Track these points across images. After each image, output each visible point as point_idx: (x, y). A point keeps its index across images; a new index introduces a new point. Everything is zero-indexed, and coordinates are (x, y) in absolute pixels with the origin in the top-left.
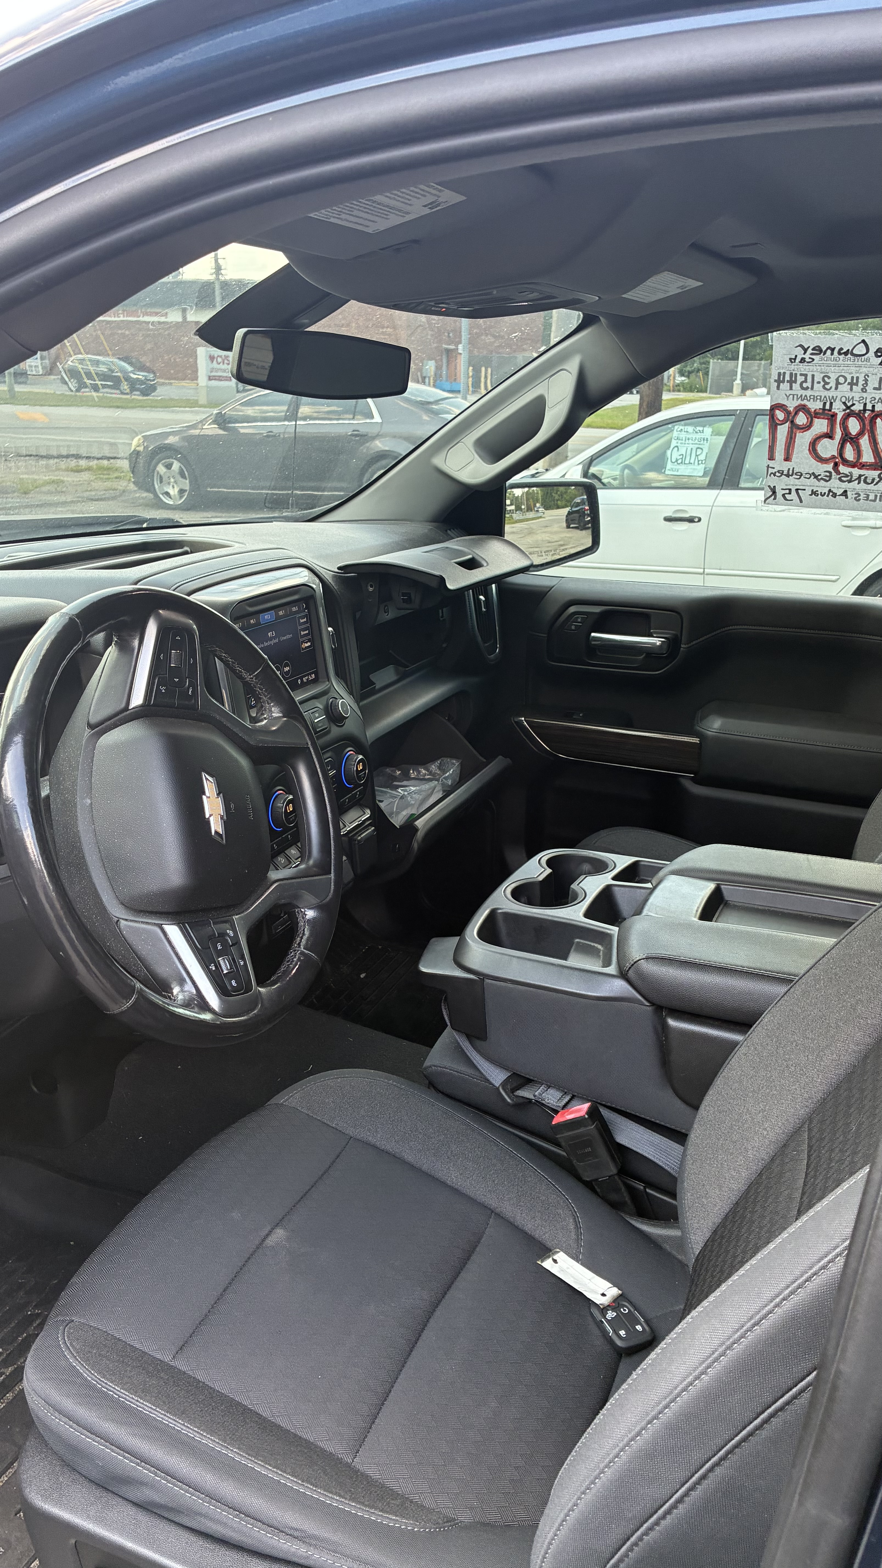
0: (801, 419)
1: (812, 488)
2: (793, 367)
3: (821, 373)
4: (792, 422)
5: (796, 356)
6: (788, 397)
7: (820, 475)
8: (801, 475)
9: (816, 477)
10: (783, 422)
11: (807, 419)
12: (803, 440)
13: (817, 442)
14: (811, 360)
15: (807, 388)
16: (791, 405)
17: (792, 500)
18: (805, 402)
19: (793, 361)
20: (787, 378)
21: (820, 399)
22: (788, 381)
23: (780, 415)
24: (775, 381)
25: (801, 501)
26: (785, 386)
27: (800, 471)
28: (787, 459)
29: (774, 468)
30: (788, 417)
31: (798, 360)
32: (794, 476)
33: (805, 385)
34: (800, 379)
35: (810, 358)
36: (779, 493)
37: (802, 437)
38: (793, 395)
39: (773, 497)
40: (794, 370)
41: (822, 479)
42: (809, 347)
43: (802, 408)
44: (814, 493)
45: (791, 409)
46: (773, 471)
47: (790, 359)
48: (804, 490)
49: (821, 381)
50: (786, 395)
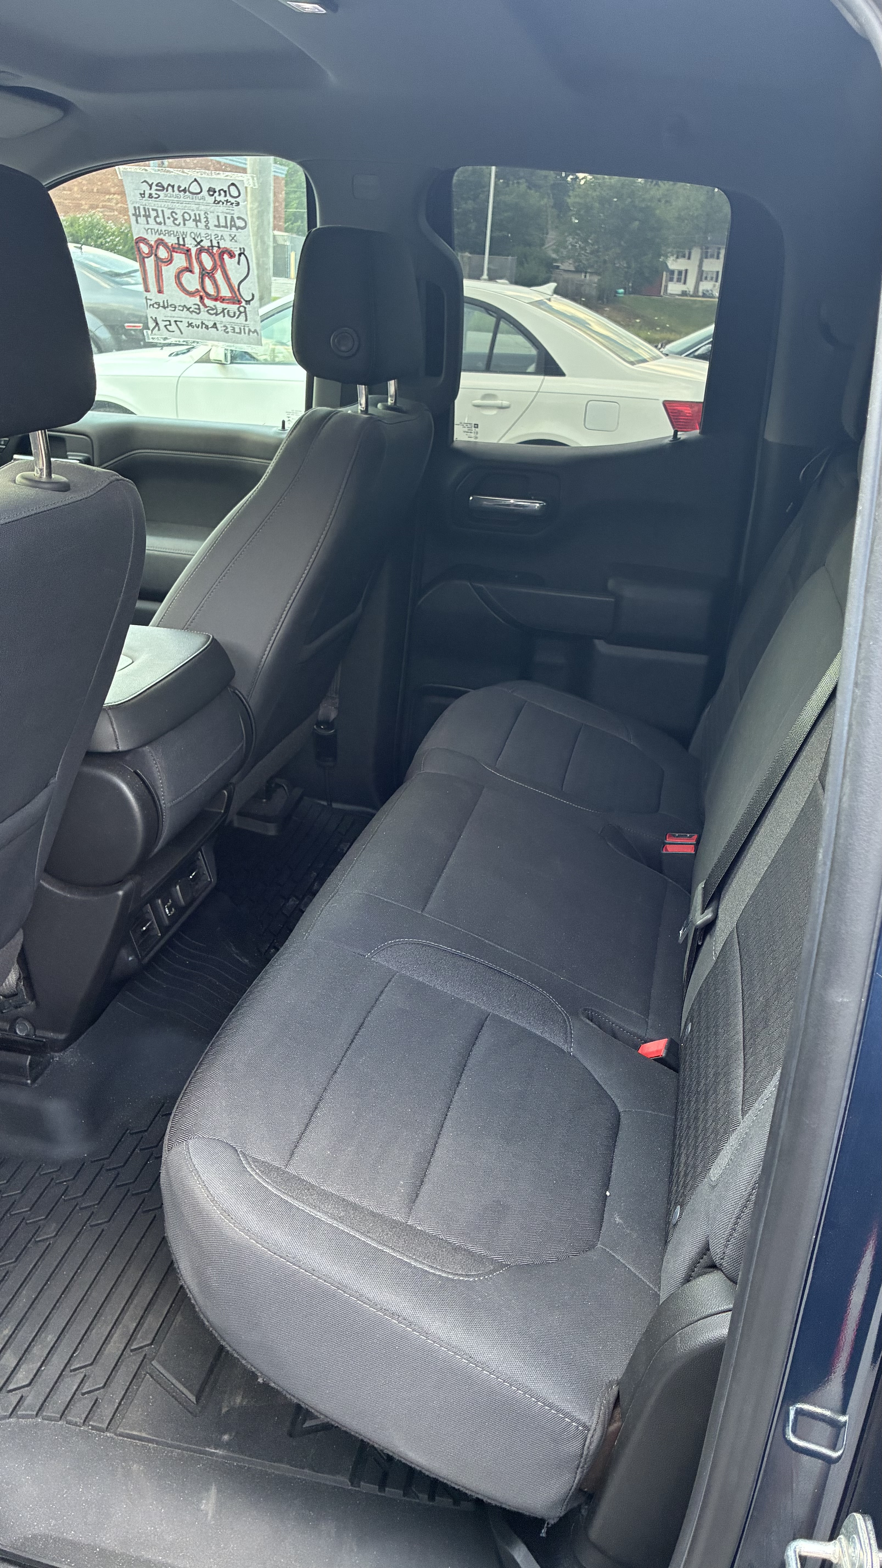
0: (163, 253)
1: (187, 320)
2: (144, 201)
3: (169, 209)
4: (156, 255)
5: (144, 191)
6: (147, 231)
7: (190, 308)
8: (175, 307)
9: (188, 309)
10: (149, 255)
11: (168, 252)
12: (169, 272)
13: (181, 276)
14: (157, 196)
15: (160, 223)
16: (152, 239)
17: (173, 332)
18: (162, 237)
19: (143, 196)
20: (142, 213)
21: (173, 234)
22: (144, 216)
23: (145, 249)
24: (133, 215)
25: (182, 333)
26: (142, 220)
27: (173, 303)
28: (160, 291)
29: (151, 300)
30: (152, 250)
31: (147, 195)
32: (170, 308)
33: (158, 220)
34: (153, 214)
35: (156, 194)
36: (162, 324)
37: (167, 271)
38: (152, 229)
39: (157, 328)
40: (146, 205)
41: (193, 311)
42: (152, 183)
43: (160, 242)
44: (190, 325)
45: (152, 243)
46: (152, 302)
47: (141, 194)
48: (181, 322)
49: (170, 216)
50: (145, 229)
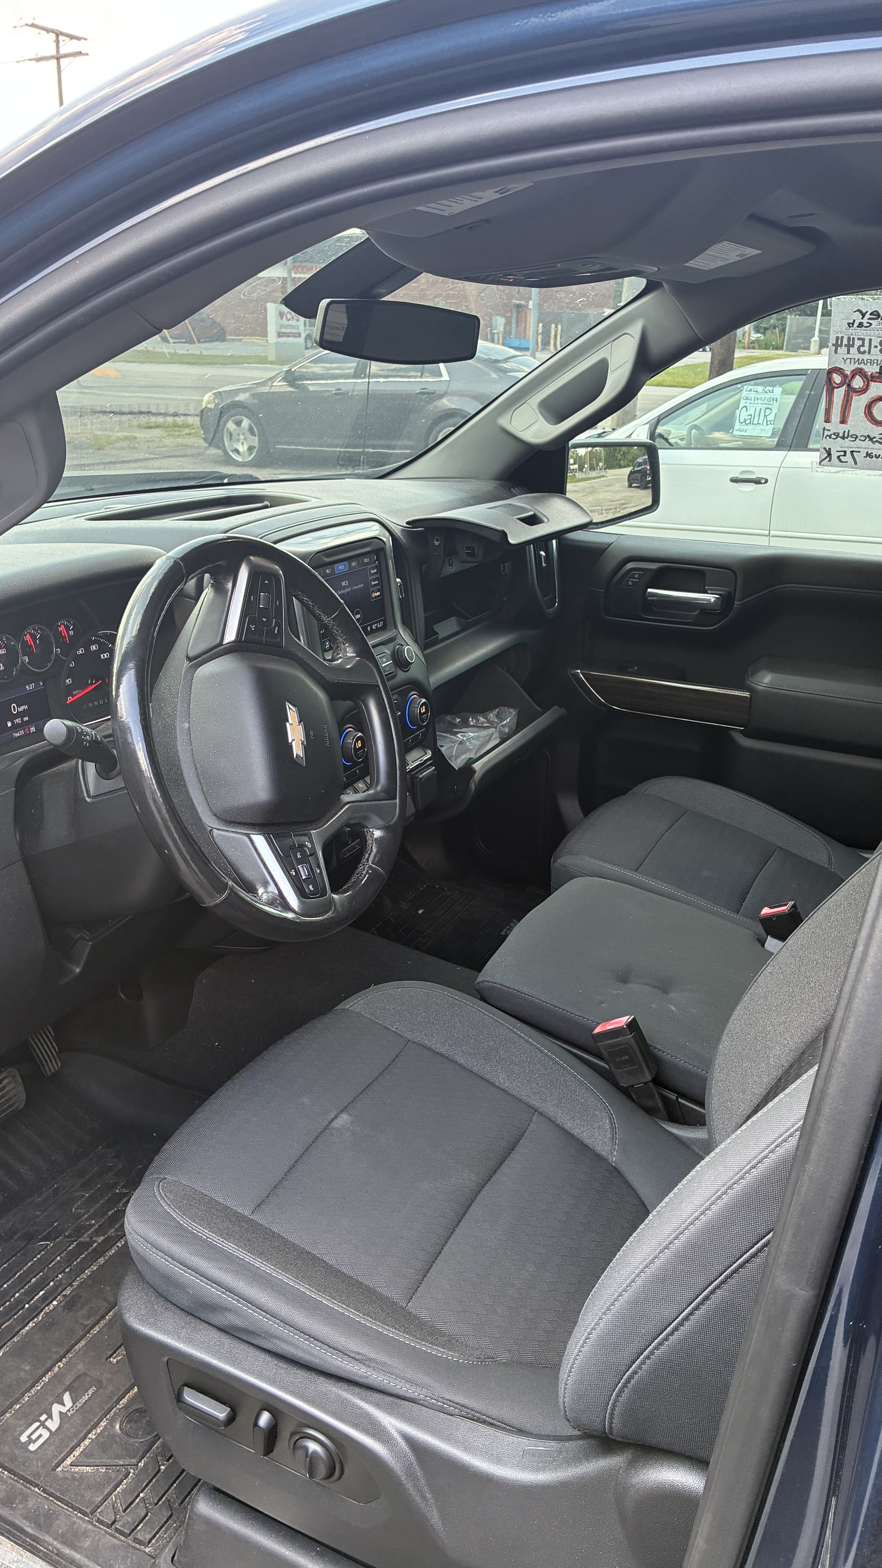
0: (858, 383)
1: (867, 450)
2: (851, 331)
3: (879, 337)
4: (849, 385)
5: (854, 321)
6: (845, 361)
7: (875, 438)
8: (857, 437)
9: (871, 439)
10: (840, 386)
11: (864, 382)
12: (859, 403)
13: (873, 405)
14: (869, 325)
15: (864, 352)
16: (848, 369)
17: (847, 462)
18: (862, 366)
19: (851, 325)
20: (845, 342)
21: (877, 363)
22: (845, 346)
23: (837, 378)
24: (833, 345)
25: (856, 463)
26: (842, 350)
27: (855, 433)
28: (843, 421)
29: (829, 430)
30: (845, 380)
31: (856, 324)
32: (850, 439)
33: (862, 349)
34: (858, 343)
35: (868, 323)
36: (834, 455)
37: (858, 401)
38: (851, 359)
39: (828, 459)
40: (851, 335)
41: (877, 441)
42: (867, 312)
43: (859, 372)
44: (869, 455)
45: (848, 373)
46: (829, 433)
47: (849, 324)
48: (859, 452)
49: (878, 345)
50: (843, 358)
